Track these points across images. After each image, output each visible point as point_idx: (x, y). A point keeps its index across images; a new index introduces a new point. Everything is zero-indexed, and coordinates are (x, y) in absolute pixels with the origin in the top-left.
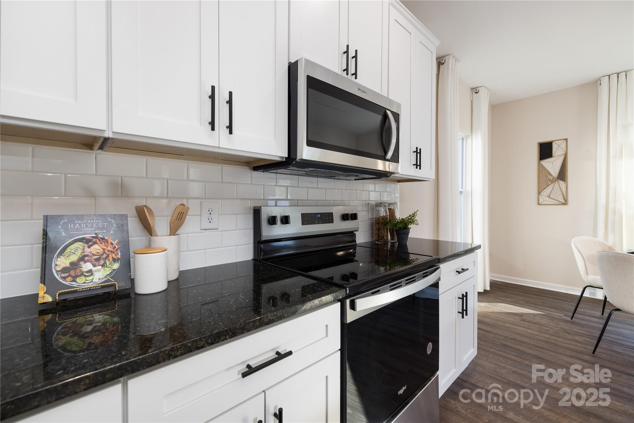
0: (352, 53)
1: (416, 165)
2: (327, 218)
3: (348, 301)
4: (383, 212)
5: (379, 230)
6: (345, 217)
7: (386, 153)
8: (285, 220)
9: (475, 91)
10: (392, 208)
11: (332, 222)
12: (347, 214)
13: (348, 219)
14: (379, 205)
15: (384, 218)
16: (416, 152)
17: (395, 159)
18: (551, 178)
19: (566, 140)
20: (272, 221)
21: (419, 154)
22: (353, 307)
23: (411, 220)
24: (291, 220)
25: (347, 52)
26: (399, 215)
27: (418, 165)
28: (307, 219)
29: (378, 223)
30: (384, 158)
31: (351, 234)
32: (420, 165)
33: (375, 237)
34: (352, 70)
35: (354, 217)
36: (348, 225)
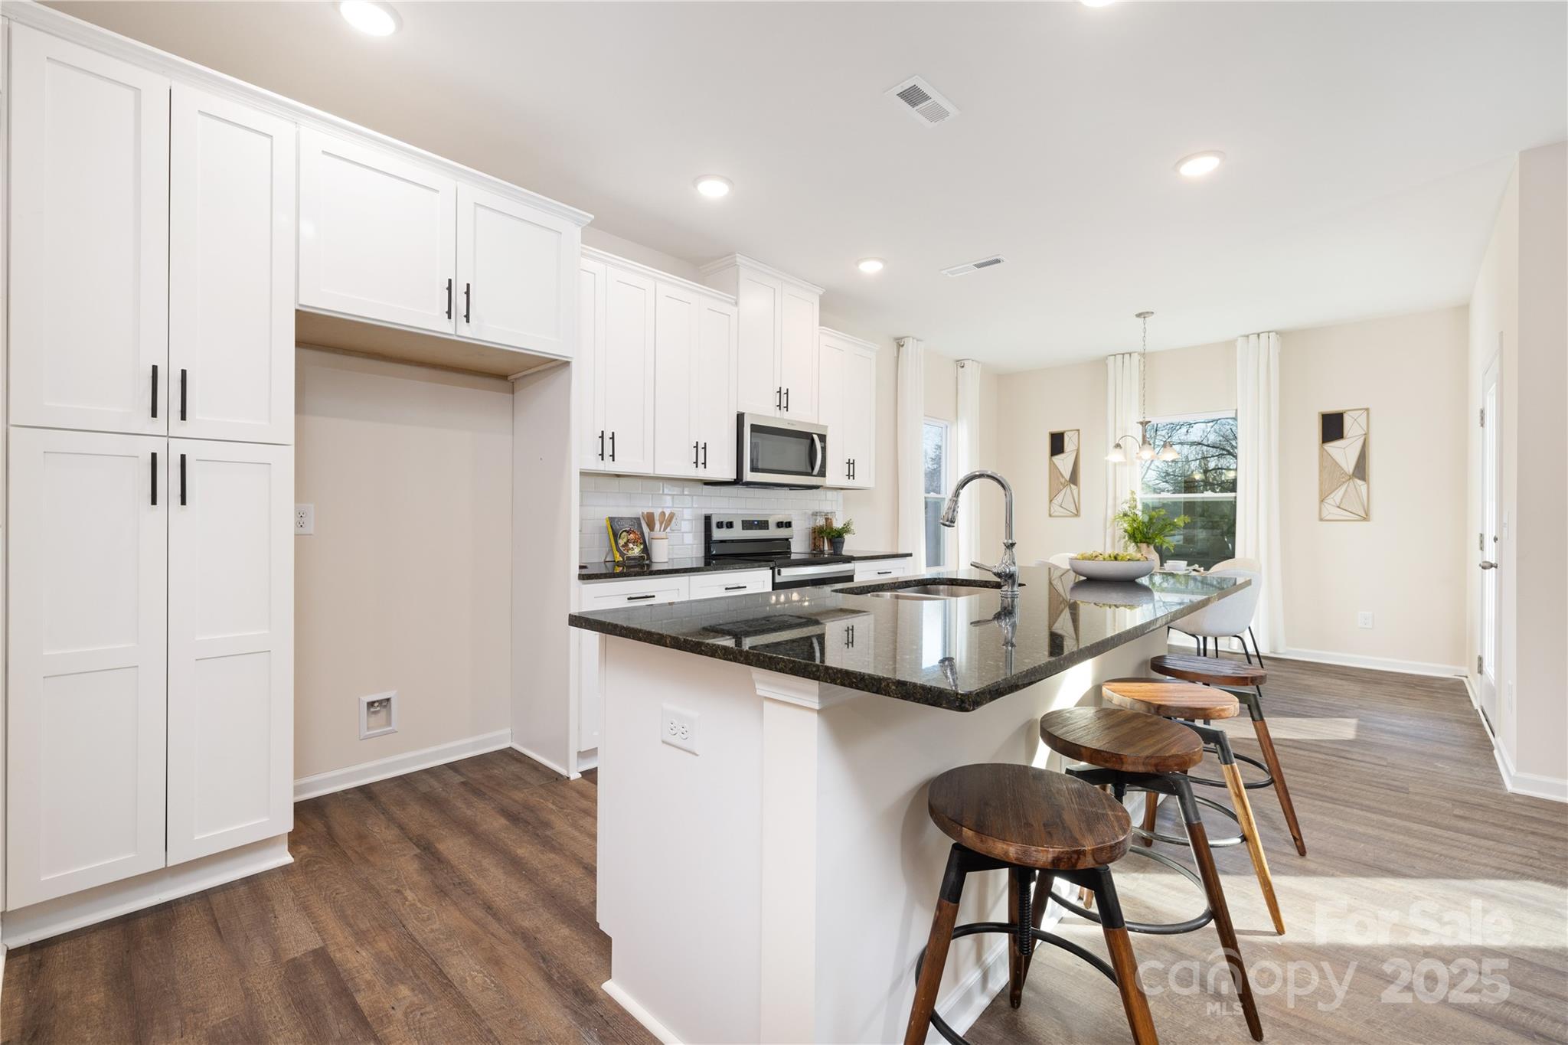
0: (784, 391)
1: (849, 475)
2: (763, 525)
3: (776, 570)
4: (821, 522)
5: (815, 539)
6: (780, 525)
7: (813, 469)
8: (730, 525)
9: (960, 364)
10: (830, 517)
11: (768, 529)
12: (782, 522)
13: (782, 527)
14: (815, 514)
15: (822, 527)
16: (849, 463)
17: (822, 473)
18: (1063, 481)
19: (1078, 430)
20: (720, 525)
21: (851, 466)
22: (779, 574)
23: (846, 529)
24: (735, 525)
25: (780, 392)
26: (838, 524)
27: (851, 476)
28: (748, 525)
29: (815, 532)
30: (810, 474)
31: (786, 541)
32: (853, 476)
33: (812, 547)
34: (784, 404)
35: (789, 525)
36: (782, 533)
